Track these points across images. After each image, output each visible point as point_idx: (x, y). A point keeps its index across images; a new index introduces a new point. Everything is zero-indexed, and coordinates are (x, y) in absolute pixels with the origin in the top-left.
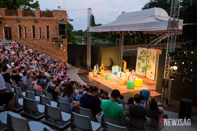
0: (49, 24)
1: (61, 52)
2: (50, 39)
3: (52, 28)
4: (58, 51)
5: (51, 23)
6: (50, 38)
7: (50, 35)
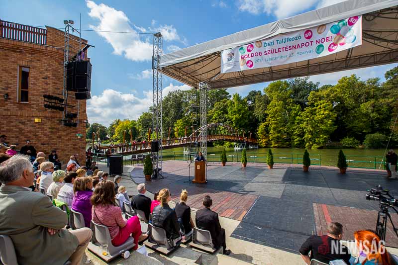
0: (31, 61)
1: (69, 140)
2: (33, 104)
3: (40, 73)
4: (59, 137)
5: (38, 60)
6: (34, 100)
7: (30, 92)
